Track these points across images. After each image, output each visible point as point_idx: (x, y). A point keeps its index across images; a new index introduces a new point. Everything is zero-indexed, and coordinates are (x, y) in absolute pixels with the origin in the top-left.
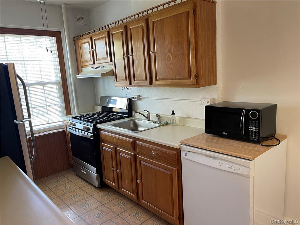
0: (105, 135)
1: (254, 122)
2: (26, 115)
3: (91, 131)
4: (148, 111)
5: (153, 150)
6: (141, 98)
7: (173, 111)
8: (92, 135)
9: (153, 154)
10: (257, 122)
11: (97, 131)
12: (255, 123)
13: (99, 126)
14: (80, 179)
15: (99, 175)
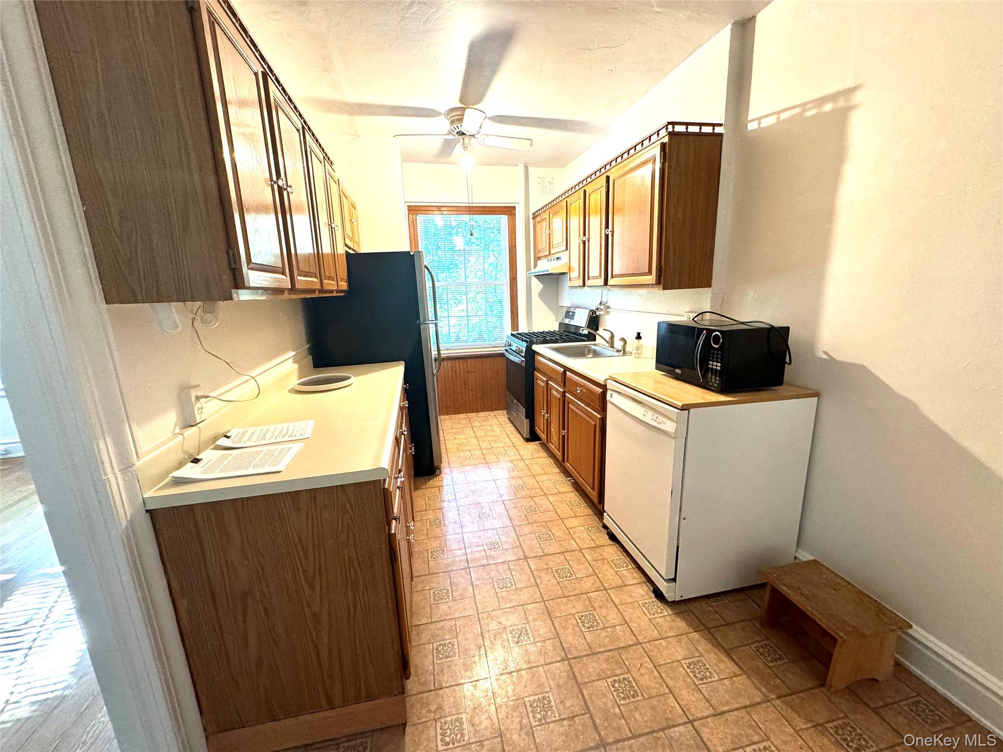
0: (540, 361)
1: (716, 352)
2: (431, 316)
3: (523, 355)
4: (611, 333)
5: (581, 386)
6: (608, 310)
7: (639, 334)
8: (524, 359)
9: (579, 391)
10: (720, 353)
11: (531, 355)
12: (718, 354)
13: (535, 347)
14: (511, 425)
15: (528, 420)
